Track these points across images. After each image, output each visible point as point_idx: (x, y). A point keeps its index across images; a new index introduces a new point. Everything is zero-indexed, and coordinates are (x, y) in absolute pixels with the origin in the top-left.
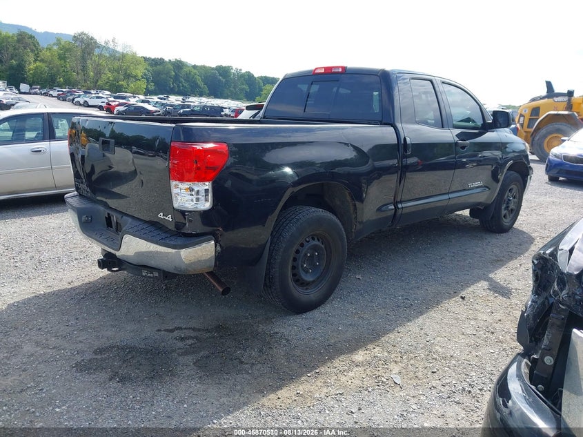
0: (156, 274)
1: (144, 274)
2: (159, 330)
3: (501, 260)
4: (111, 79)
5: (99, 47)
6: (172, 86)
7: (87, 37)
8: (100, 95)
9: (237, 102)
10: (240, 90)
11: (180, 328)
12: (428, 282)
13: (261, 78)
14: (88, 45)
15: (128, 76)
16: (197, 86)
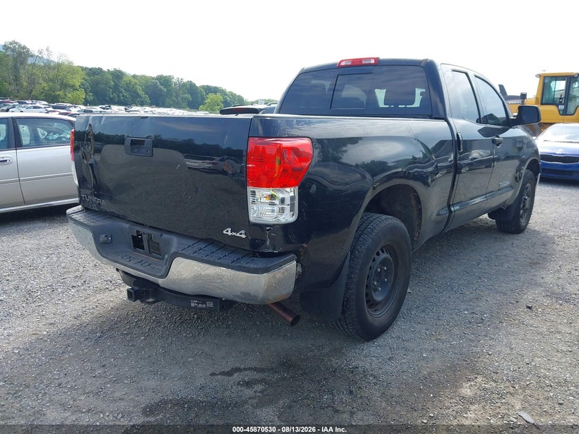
0: (210, 304)
1: (193, 305)
2: (213, 374)
3: (537, 263)
4: (46, 88)
5: (32, 56)
6: (112, 96)
7: (19, 46)
8: (38, 105)
9: (182, 111)
10: (182, 98)
11: (238, 370)
12: (482, 292)
13: (203, 87)
14: (20, 54)
15: (64, 86)
16: (138, 95)
